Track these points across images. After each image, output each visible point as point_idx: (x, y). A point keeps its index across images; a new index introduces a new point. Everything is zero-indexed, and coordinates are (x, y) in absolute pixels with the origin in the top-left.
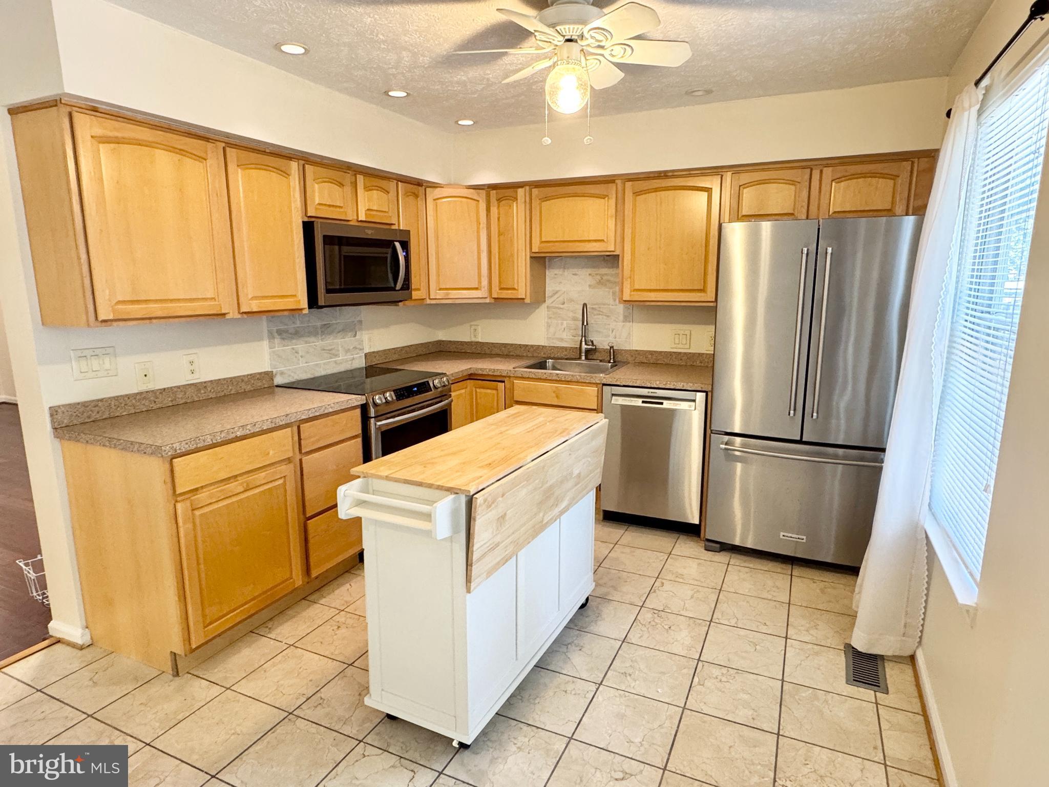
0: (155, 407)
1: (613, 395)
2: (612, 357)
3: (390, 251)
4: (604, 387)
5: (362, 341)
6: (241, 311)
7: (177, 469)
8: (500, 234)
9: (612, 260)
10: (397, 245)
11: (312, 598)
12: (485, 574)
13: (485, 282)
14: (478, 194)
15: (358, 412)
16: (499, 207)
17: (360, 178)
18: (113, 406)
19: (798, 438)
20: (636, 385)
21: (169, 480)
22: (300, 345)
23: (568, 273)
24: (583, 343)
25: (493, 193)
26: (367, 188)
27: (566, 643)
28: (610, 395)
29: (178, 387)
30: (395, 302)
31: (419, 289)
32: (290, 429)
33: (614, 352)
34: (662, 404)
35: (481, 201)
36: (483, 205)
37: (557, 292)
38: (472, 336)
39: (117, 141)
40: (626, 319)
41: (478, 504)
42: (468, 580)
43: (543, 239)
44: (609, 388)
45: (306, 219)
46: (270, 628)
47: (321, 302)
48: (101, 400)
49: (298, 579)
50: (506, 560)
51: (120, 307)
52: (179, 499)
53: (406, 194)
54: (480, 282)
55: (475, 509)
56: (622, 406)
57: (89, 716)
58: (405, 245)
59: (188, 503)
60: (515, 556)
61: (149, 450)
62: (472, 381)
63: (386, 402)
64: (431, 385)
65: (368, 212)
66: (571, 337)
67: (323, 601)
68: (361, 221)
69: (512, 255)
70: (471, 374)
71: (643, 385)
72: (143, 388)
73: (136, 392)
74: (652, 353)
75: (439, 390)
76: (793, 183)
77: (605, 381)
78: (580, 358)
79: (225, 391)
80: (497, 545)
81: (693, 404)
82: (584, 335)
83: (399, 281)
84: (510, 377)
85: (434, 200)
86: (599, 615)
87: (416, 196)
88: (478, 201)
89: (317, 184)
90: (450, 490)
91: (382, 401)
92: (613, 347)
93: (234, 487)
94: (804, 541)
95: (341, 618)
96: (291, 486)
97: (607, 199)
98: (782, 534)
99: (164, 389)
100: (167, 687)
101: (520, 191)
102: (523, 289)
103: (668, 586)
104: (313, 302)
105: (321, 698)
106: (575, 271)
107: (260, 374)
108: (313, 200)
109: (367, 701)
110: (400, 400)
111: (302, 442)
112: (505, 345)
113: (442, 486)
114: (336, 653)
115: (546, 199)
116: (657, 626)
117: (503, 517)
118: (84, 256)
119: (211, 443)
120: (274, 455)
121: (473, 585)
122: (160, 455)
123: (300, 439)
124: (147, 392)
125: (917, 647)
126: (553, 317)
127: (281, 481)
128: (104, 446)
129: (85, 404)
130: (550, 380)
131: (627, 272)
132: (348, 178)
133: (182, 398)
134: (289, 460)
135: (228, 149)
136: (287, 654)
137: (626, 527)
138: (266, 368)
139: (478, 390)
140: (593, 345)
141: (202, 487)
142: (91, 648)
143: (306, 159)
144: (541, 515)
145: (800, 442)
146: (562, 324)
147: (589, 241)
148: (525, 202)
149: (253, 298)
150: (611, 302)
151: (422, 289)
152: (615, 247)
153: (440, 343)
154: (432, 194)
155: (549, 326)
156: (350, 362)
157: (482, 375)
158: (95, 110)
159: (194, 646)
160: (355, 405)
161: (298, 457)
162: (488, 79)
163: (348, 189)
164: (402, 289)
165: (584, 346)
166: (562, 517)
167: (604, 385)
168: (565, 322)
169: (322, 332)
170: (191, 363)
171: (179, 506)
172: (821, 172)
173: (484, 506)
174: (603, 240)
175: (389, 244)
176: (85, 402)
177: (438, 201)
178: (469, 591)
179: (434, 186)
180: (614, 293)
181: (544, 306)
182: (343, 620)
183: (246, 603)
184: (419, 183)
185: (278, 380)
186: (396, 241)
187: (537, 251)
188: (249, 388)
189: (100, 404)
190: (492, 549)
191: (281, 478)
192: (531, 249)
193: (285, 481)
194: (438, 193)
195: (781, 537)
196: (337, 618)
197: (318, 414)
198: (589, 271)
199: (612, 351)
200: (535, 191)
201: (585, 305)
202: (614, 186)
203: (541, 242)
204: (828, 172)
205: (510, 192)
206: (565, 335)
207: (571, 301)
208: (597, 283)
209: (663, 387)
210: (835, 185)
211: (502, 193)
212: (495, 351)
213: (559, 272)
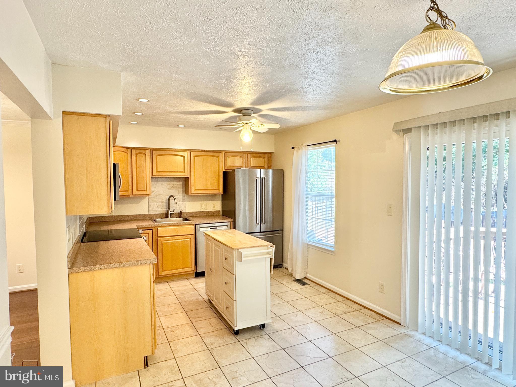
2: (181, 215)
8: (136, 168)
9: (185, 179)
14: (128, 150)
16: (136, 157)
19: (260, 231)
20: (208, 223)
23: (159, 184)
24: (169, 211)
25: (134, 151)
28: (199, 228)
34: (217, 228)
35: (128, 154)
37: (154, 192)
40: (184, 200)
44: (198, 225)
54: (129, 188)
71: (210, 223)
74: (194, 212)
76: (241, 157)
78: (167, 217)
81: (227, 226)
82: (169, 208)
84: (155, 227)
92: (181, 211)
97: (184, 157)
101: (147, 151)
102: (149, 190)
106: (162, 183)
115: (159, 155)
125: (306, 274)
126: (152, 201)
130: (175, 226)
131: (193, 183)
140: (174, 211)
145: (260, 232)
146: (156, 204)
147: (178, 172)
148: (149, 155)
150: (178, 194)
155: (150, 206)
165: (169, 213)
167: (196, 224)
168: (158, 203)
172: (248, 155)
174: (183, 172)
180: (178, 191)
181: (147, 198)
187: (155, 175)
192: (152, 174)
198: (168, 183)
199: (181, 213)
200: (154, 152)
201: (172, 196)
202: (186, 153)
203: (157, 172)
204: (249, 155)
205: (142, 151)
206: (158, 209)
207: (160, 194)
208: (171, 187)
209: (217, 222)
210: (251, 159)
211: (138, 151)
212: (123, 219)
213: (155, 183)
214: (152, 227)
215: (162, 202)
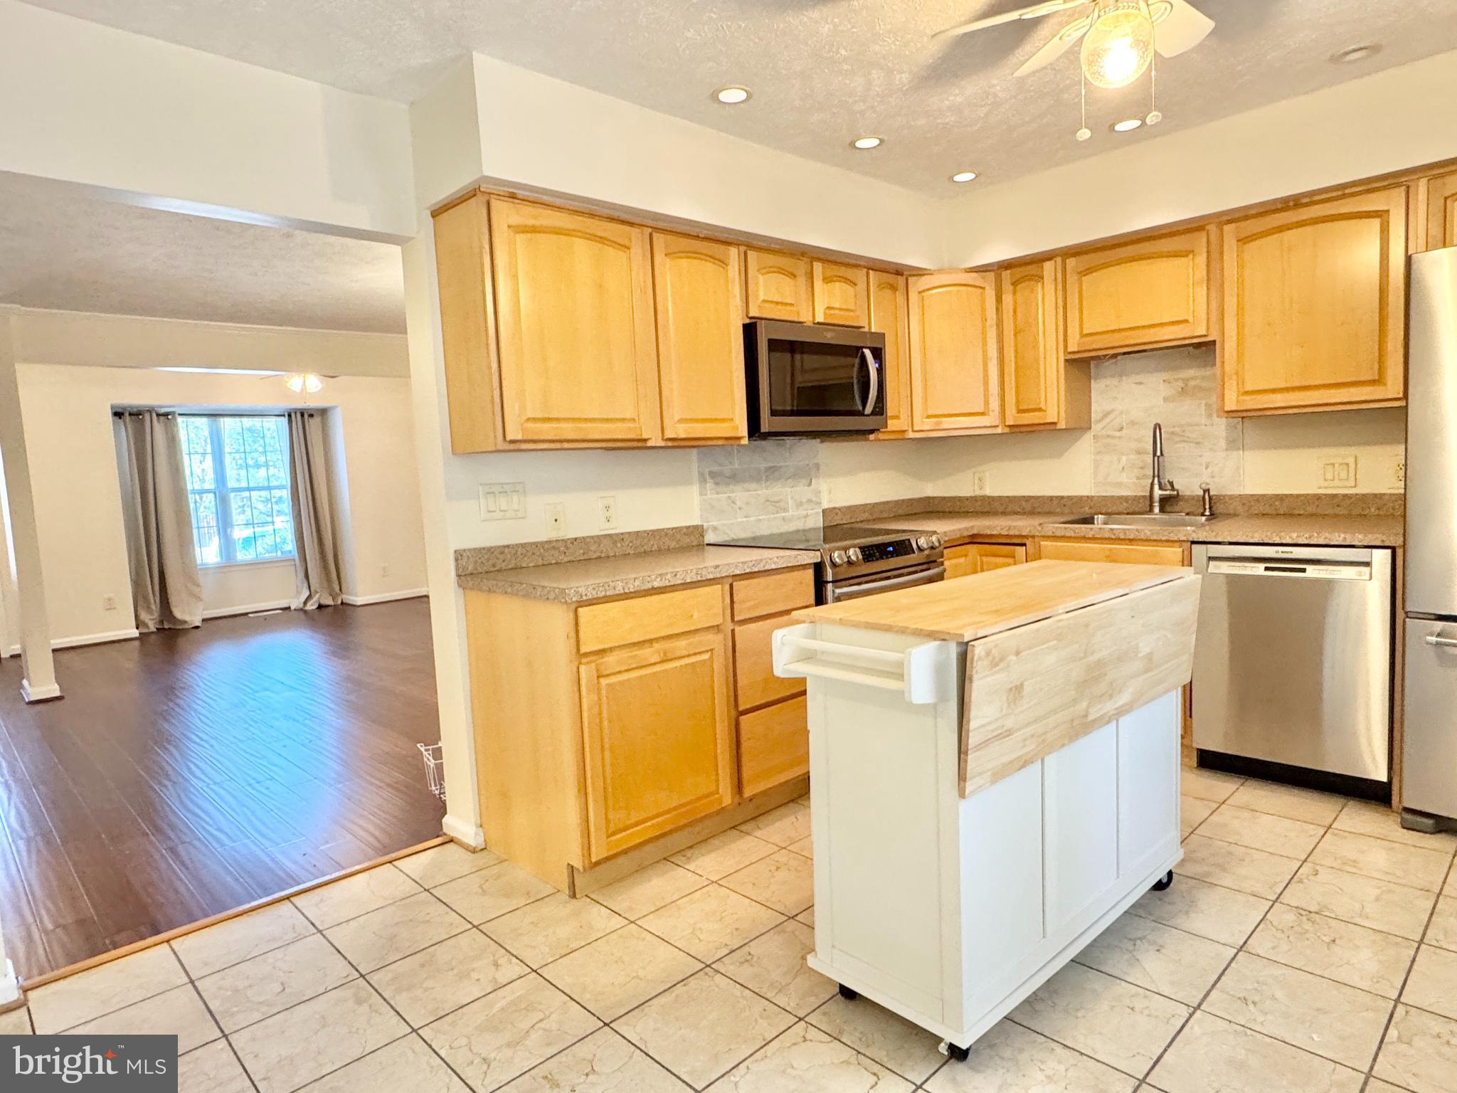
0: (566, 559)
1: (1211, 559)
2: (1207, 507)
3: (857, 361)
4: (1193, 546)
5: (820, 492)
6: (666, 437)
7: (582, 621)
8: (1017, 332)
9: (1204, 349)
10: (867, 352)
11: (743, 828)
12: (989, 773)
13: (995, 404)
14: (983, 278)
15: (810, 573)
16: (1014, 293)
17: (818, 267)
18: (519, 553)
21: (573, 634)
22: (740, 494)
23: (1128, 384)
24: (1156, 487)
25: (1006, 275)
26: (827, 280)
27: (1133, 937)
28: (1205, 560)
29: (592, 537)
30: (863, 433)
31: (897, 417)
32: (720, 586)
33: (1210, 498)
34: (1304, 570)
35: (987, 288)
36: (990, 293)
37: (1108, 413)
38: (977, 488)
39: (533, 230)
40: (1233, 444)
41: (976, 658)
42: (962, 777)
43: (1086, 331)
44: (1203, 547)
45: (748, 321)
46: (689, 858)
47: (765, 427)
48: (508, 546)
49: (726, 796)
50: (1024, 763)
51: (530, 425)
52: (584, 660)
53: (881, 286)
54: (987, 403)
55: (972, 663)
56: (1228, 576)
57: (474, 926)
58: (878, 354)
59: (593, 665)
60: (1040, 761)
61: (552, 596)
62: (975, 546)
63: (848, 561)
64: (914, 546)
65: (827, 311)
66: (1135, 480)
67: (758, 833)
68: (818, 323)
69: (1037, 361)
70: (973, 536)
71: (1266, 541)
72: (553, 535)
73: (545, 540)
75: (926, 552)
77: (1195, 538)
78: (1151, 510)
79: (645, 547)
80: (1009, 733)
81: (1366, 570)
82: (1158, 473)
83: (869, 400)
84: (1033, 537)
85: (920, 293)
86: (1193, 903)
87: (893, 288)
88: (983, 288)
89: (763, 274)
90: (932, 635)
91: (842, 560)
92: (1208, 490)
93: (649, 654)
95: (782, 857)
96: (719, 665)
97: (1191, 256)
99: (576, 539)
100: (560, 908)
101: (1048, 266)
102: (1054, 406)
103: (1324, 875)
104: (754, 429)
105: (750, 954)
106: (1139, 378)
107: (688, 528)
108: (757, 297)
109: (812, 961)
110: (869, 561)
111: (735, 606)
112: (1027, 499)
113: (921, 630)
114: (773, 899)
115: (1089, 271)
116: (1307, 935)
117: (1019, 688)
118: (495, 365)
119: (622, 592)
120: (699, 620)
121: (969, 787)
122: (563, 600)
123: (732, 602)
124: (557, 541)
126: (1104, 451)
127: (706, 656)
128: (506, 593)
129: (490, 550)
130: (1100, 538)
131: (1228, 368)
132: (801, 267)
133: (595, 552)
134: (717, 628)
135: (655, 235)
136: (708, 892)
137: (1242, 781)
138: (696, 521)
139: (985, 559)
140: (1173, 488)
141: (611, 649)
142: (484, 853)
143: (748, 243)
144: (1084, 704)
146: (1119, 461)
147: (1162, 325)
148: (1056, 279)
149: (681, 421)
150: (1204, 418)
151: (901, 416)
152: (1208, 329)
153: (930, 499)
154: (917, 285)
155: (1097, 465)
156: (803, 520)
157: (991, 536)
158: (513, 196)
159: (594, 860)
160: (806, 562)
161: (730, 626)
162: (995, 95)
163: (802, 280)
164: (873, 413)
165: (1158, 493)
166: (1121, 720)
167: (1193, 542)
168: (1124, 458)
169: (767, 477)
170: (607, 508)
171: (582, 668)
173: (986, 662)
174: (1186, 321)
175: (857, 351)
176: (492, 547)
177: (923, 294)
178: (962, 794)
179: (919, 272)
180: (1208, 404)
181: (1088, 437)
182: (784, 860)
183: (658, 815)
184: (899, 271)
185: (710, 537)
186: (866, 348)
187: (1076, 350)
188: (673, 544)
189: (507, 551)
190: (999, 737)
191: (707, 651)
192: (1066, 347)
193: (711, 657)
194: (924, 282)
196: (776, 857)
197: (756, 570)
198: (1165, 376)
199: (1207, 497)
200: (1071, 262)
201: (1158, 427)
202: (1202, 237)
203: (1086, 335)
205: (1031, 269)
206: (1124, 478)
207: (1133, 423)
208: (1179, 393)
209: (1307, 542)
211: (1019, 272)
212: (1011, 507)
213: (1115, 381)
214: (1023, 535)
215: (1139, 452)
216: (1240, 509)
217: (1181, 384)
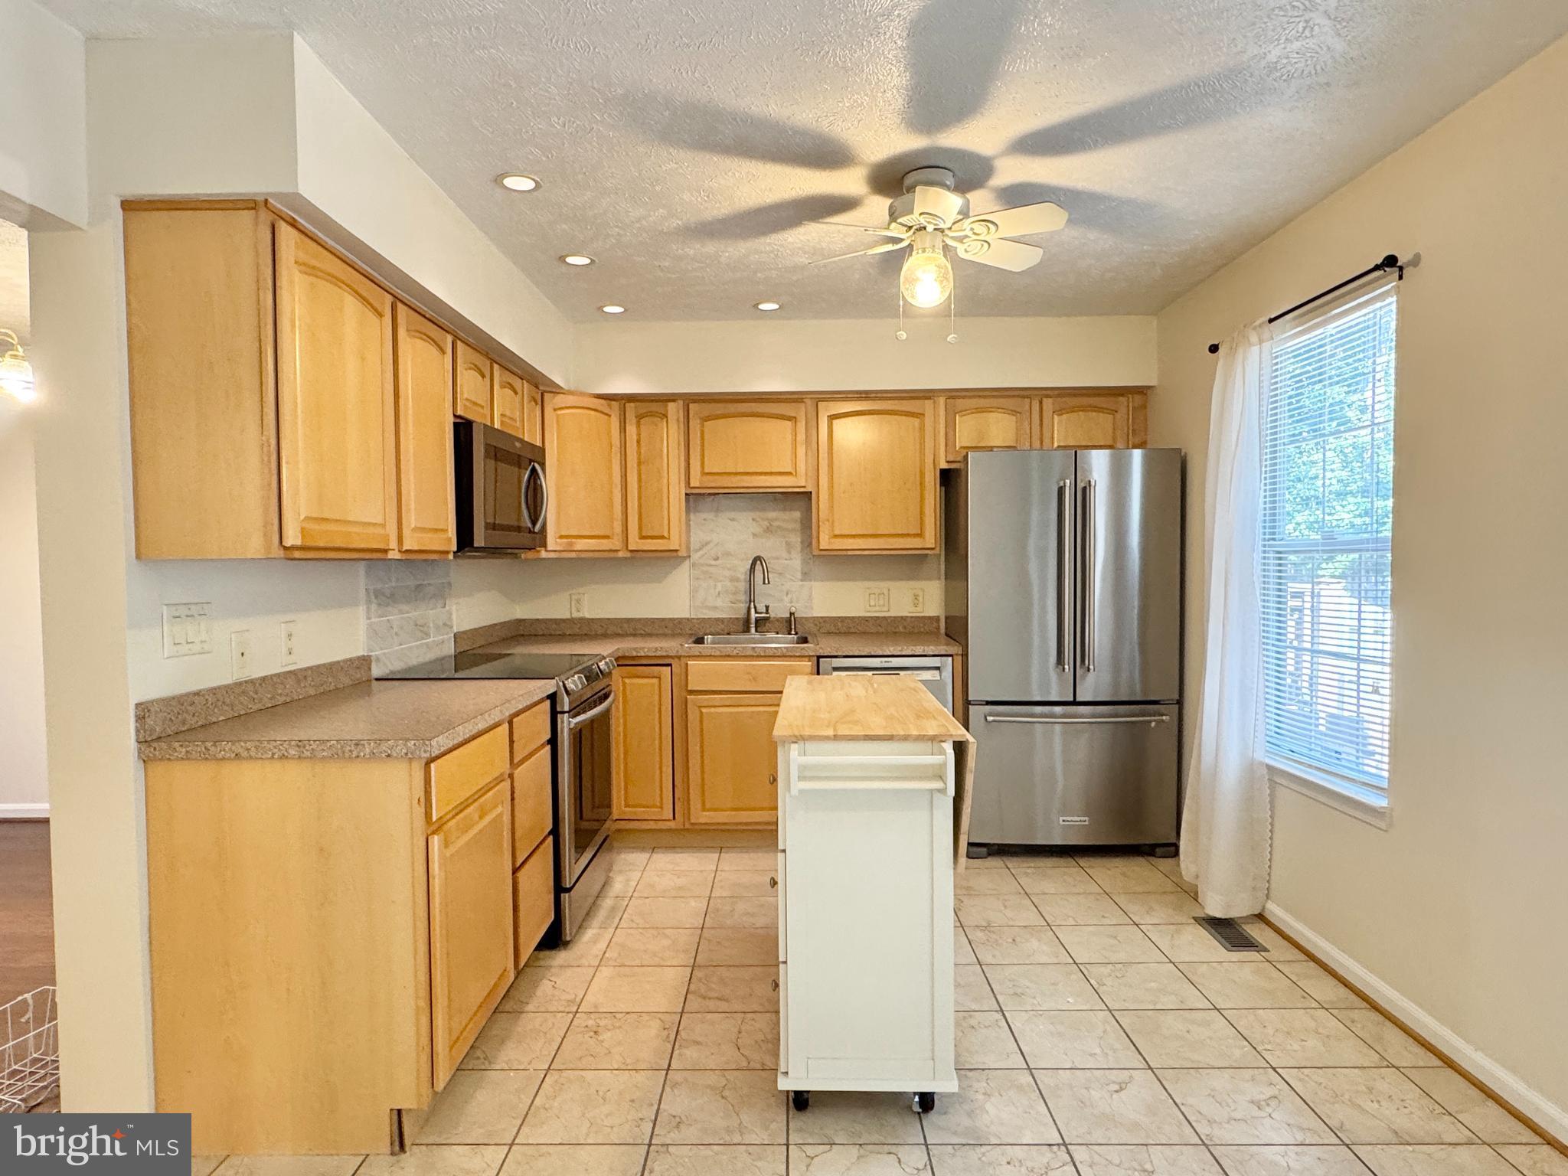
0: (254, 708)
1: (834, 669)
2: (793, 627)
4: (820, 660)
5: (451, 614)
6: (404, 549)
7: (433, 777)
8: (639, 464)
9: (799, 498)
10: (539, 467)
13: (618, 528)
14: (609, 405)
15: (548, 703)
16: (638, 425)
17: (496, 368)
19: (1072, 699)
20: (863, 654)
21: (423, 798)
22: (396, 617)
23: (724, 518)
24: (753, 610)
25: (631, 407)
28: (831, 670)
33: (795, 620)
35: (612, 416)
36: (615, 422)
37: (707, 543)
38: (574, 610)
40: (806, 576)
43: (706, 471)
44: (827, 660)
45: (455, 420)
53: (529, 399)
54: (610, 527)
58: (544, 468)
59: (442, 835)
62: (618, 668)
64: (597, 670)
65: (501, 418)
66: (730, 605)
68: (497, 430)
70: (625, 658)
71: (873, 654)
72: (239, 675)
74: (842, 619)
76: (1014, 412)
77: (821, 652)
78: (749, 631)
82: (753, 600)
83: (541, 519)
84: (679, 657)
85: (555, 410)
87: (536, 402)
88: (610, 416)
89: (466, 370)
91: (576, 686)
92: (793, 613)
93: (473, 812)
94: (1087, 823)
95: (585, 1021)
97: (793, 421)
98: (1061, 819)
99: (264, 679)
101: (671, 406)
106: (733, 515)
107: (359, 658)
108: (460, 394)
111: (515, 746)
112: (629, 620)
115: (708, 418)
123: (512, 741)
124: (246, 682)
125: (1266, 901)
126: (701, 577)
129: (180, 700)
131: (820, 515)
132: (487, 366)
133: (282, 694)
134: (504, 776)
135: (397, 307)
138: (364, 650)
139: (627, 681)
140: (767, 612)
145: (1075, 703)
146: (715, 587)
147: (771, 473)
148: (679, 420)
149: (415, 530)
150: (785, 555)
152: (807, 482)
153: (520, 622)
154: (552, 402)
155: (695, 590)
156: (441, 647)
160: (542, 695)
161: (508, 770)
163: (487, 381)
164: (540, 531)
165: (753, 615)
167: (820, 657)
168: (719, 585)
170: (289, 636)
172: (1041, 403)
174: (788, 473)
177: (559, 412)
179: (559, 389)
180: (788, 544)
181: (686, 563)
184: (537, 385)
185: (376, 671)
186: (535, 462)
187: (697, 486)
189: (196, 699)
191: (499, 802)
192: (688, 483)
194: (560, 400)
195: (1061, 823)
198: (753, 515)
199: (791, 618)
200: (693, 407)
201: (759, 558)
202: (802, 406)
203: (704, 474)
204: (1048, 404)
205: (657, 407)
206: (719, 603)
207: (728, 554)
208: (764, 531)
209: (899, 653)
210: (1056, 416)
211: (644, 408)
212: (612, 629)
213: (710, 516)
214: (668, 657)
215: (733, 579)
216: (814, 630)
217: (766, 523)
